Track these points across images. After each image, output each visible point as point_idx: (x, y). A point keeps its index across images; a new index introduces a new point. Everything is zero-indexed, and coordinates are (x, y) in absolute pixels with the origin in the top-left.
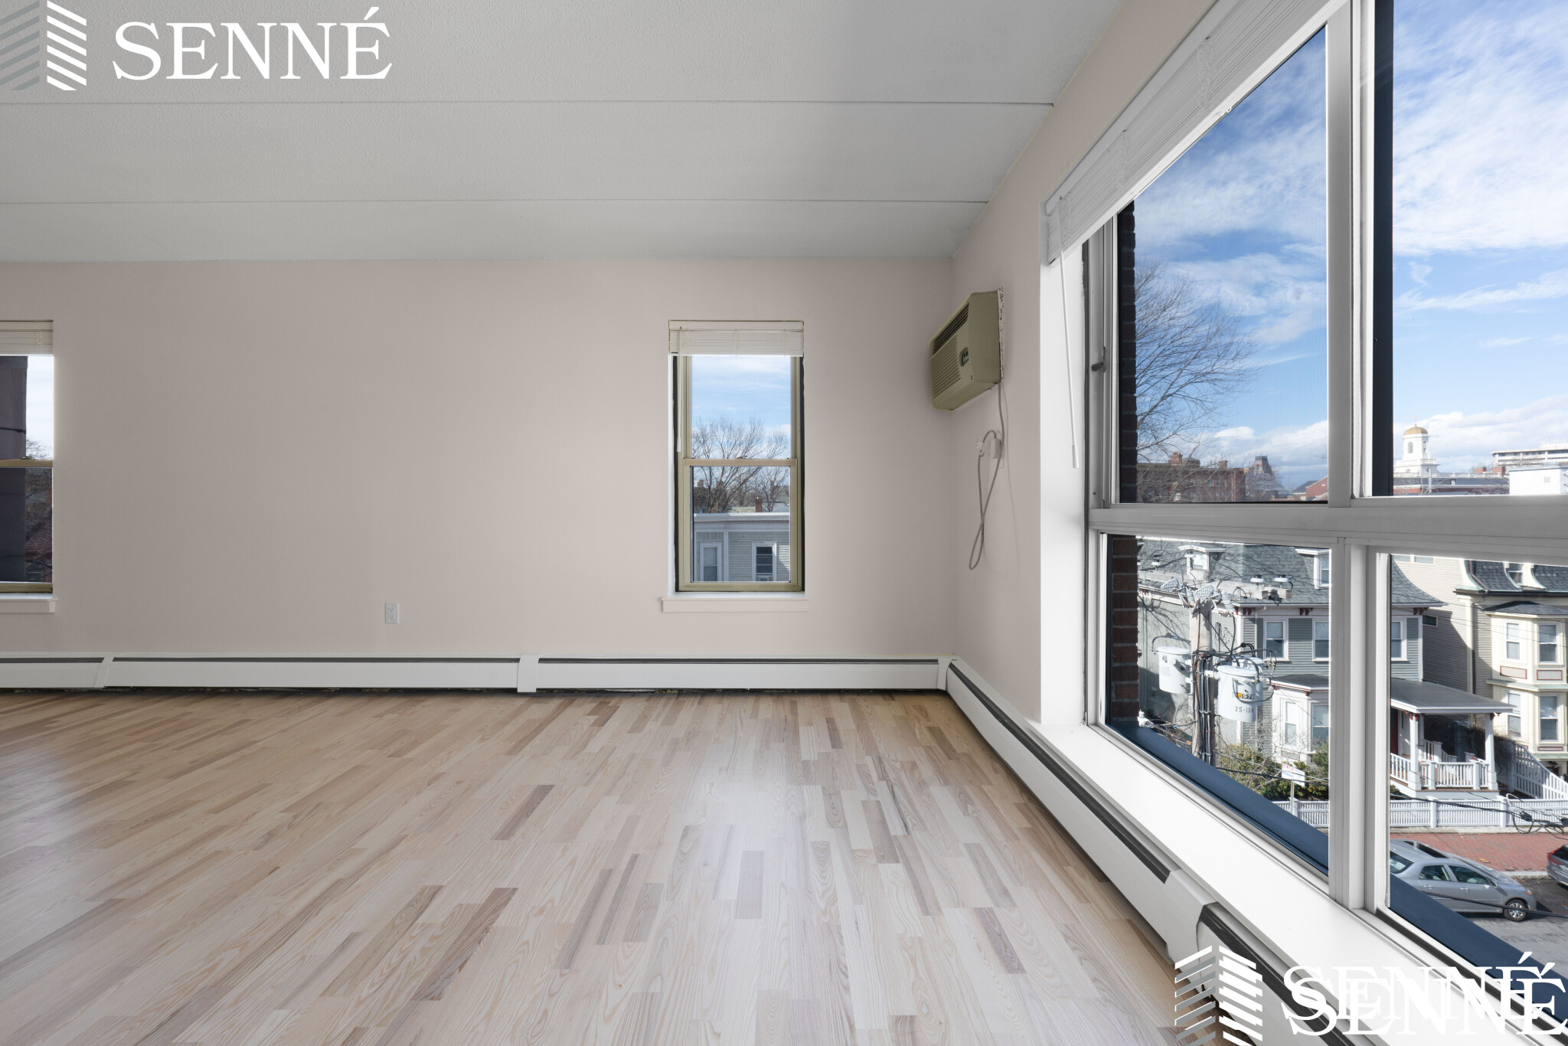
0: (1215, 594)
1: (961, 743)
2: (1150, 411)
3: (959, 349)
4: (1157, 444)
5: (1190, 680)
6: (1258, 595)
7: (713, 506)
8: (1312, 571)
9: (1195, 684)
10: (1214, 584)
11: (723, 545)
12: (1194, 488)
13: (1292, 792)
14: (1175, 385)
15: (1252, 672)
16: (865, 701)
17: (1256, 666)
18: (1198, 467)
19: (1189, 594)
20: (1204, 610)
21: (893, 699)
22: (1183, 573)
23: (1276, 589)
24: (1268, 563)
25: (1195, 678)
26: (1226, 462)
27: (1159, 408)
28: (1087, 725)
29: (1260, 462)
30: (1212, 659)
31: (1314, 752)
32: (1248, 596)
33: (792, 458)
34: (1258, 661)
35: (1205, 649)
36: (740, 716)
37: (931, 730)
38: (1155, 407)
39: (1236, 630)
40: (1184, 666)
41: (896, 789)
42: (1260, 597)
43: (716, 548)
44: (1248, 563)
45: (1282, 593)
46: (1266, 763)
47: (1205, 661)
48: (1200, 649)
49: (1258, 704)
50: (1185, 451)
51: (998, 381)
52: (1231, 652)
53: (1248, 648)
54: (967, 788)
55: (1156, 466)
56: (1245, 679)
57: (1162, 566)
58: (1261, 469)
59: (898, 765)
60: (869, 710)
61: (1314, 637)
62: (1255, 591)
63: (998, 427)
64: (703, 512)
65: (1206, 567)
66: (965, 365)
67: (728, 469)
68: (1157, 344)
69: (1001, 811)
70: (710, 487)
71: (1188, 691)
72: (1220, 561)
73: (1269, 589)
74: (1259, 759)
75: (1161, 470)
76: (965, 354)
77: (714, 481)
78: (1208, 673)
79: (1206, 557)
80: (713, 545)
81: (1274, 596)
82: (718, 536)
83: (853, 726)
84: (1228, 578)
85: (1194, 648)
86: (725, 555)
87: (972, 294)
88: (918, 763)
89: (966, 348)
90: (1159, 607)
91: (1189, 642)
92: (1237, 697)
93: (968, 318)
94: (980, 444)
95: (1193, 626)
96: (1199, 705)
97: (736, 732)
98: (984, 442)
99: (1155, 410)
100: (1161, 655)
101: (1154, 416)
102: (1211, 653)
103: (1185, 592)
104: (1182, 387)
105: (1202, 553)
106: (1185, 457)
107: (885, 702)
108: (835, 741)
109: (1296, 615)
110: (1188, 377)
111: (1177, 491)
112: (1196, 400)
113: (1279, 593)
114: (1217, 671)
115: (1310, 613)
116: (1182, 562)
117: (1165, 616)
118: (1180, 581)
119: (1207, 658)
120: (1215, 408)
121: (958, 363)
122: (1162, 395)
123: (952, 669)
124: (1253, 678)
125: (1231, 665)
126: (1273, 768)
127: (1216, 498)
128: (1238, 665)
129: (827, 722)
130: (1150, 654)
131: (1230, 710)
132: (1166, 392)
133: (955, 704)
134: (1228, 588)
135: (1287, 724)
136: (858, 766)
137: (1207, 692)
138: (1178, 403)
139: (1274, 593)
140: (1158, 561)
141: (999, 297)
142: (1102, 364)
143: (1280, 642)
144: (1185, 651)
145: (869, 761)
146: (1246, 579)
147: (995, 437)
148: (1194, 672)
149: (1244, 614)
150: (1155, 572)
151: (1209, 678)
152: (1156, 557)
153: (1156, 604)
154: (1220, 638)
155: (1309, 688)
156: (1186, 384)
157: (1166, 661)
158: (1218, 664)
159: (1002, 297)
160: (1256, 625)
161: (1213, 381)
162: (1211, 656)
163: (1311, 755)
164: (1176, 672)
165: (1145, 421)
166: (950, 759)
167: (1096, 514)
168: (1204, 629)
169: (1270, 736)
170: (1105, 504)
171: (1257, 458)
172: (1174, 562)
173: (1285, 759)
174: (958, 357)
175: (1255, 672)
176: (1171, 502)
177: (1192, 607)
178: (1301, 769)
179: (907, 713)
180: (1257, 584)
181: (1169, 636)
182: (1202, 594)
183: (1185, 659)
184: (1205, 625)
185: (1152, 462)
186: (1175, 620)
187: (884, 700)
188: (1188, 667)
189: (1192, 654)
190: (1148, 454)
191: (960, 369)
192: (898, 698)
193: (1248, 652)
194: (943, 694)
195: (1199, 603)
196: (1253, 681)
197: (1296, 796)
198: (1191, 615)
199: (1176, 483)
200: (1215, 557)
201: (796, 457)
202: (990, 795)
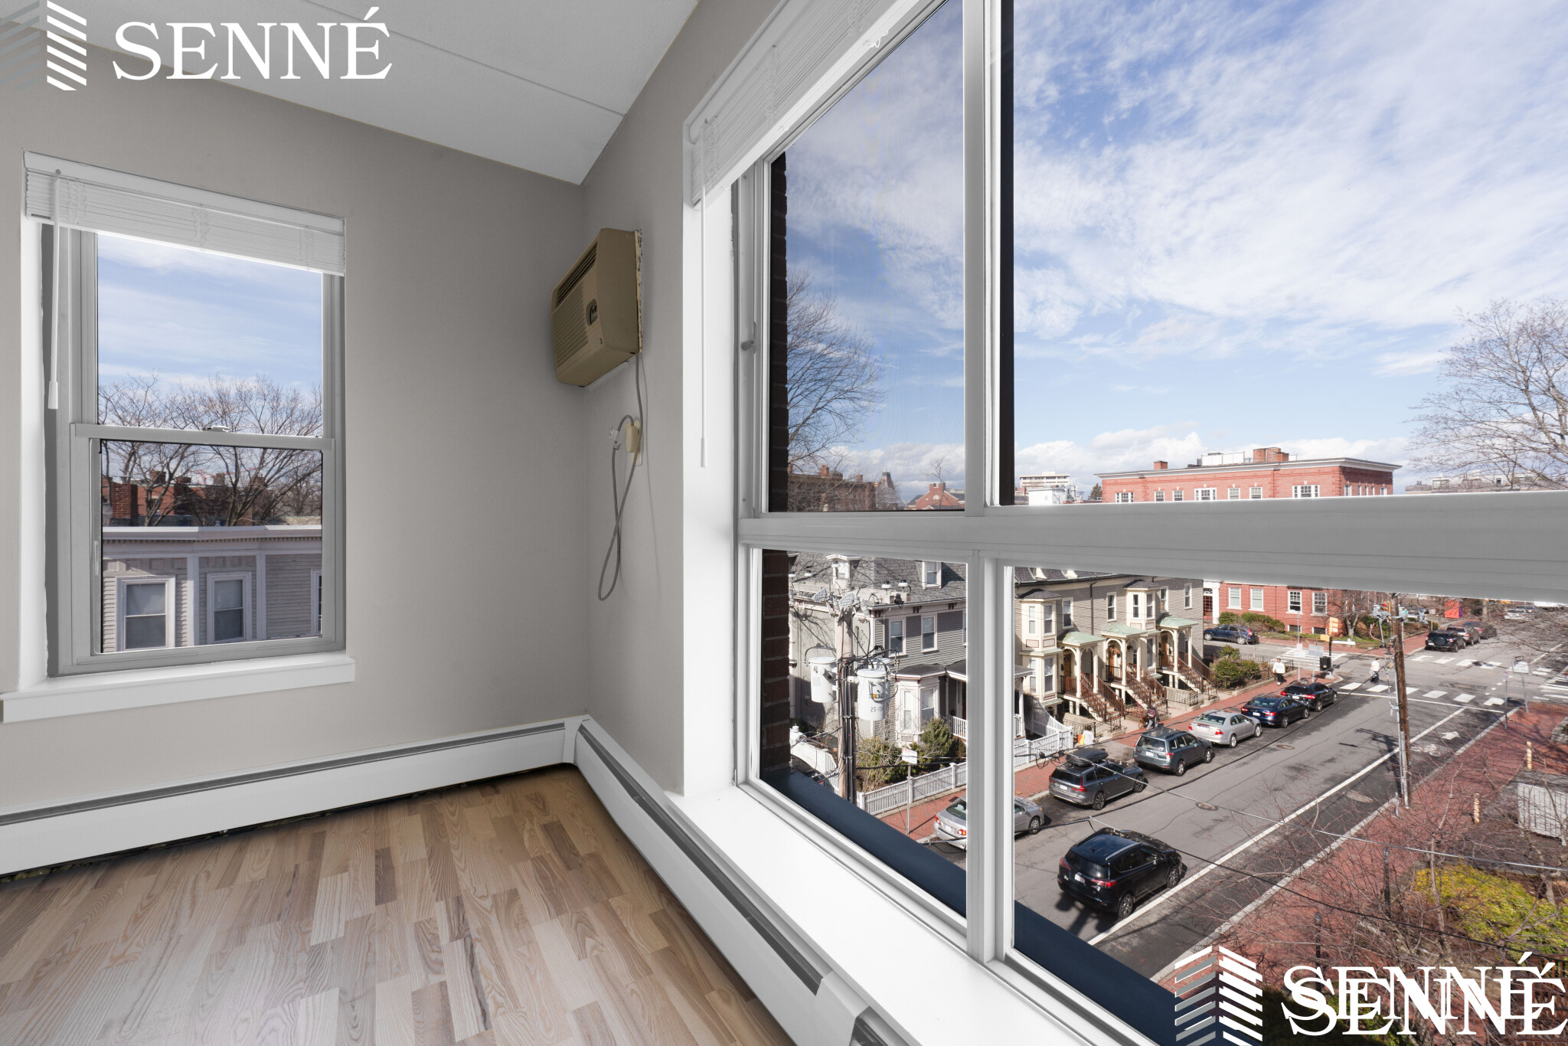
0: (856, 602)
1: (585, 840)
2: (803, 423)
3: (586, 302)
4: (809, 455)
5: (835, 688)
6: (887, 601)
7: (240, 515)
8: (921, 573)
9: (840, 690)
10: (855, 592)
11: (254, 577)
12: (839, 499)
13: (909, 772)
14: (823, 399)
15: (882, 672)
16: (451, 804)
17: (885, 665)
18: (841, 480)
19: (835, 604)
20: (846, 618)
21: (497, 792)
22: (830, 581)
23: (900, 593)
24: (892, 568)
25: (840, 685)
26: (862, 476)
27: (810, 421)
28: (737, 786)
29: (885, 478)
30: (853, 665)
31: (923, 732)
32: (880, 601)
33: (326, 436)
34: (886, 661)
35: (847, 656)
36: (194, 888)
37: (547, 829)
38: (808, 418)
39: (870, 632)
40: (831, 675)
41: (478, 949)
42: (888, 602)
43: (241, 581)
44: (878, 569)
45: (904, 597)
46: (891, 750)
47: (847, 667)
48: (844, 656)
49: (885, 700)
50: (831, 464)
51: (635, 352)
52: (867, 655)
53: (880, 651)
54: (589, 911)
55: (809, 477)
56: (877, 680)
57: (814, 576)
58: (886, 484)
59: (488, 903)
60: (454, 819)
61: (922, 633)
62: (885, 597)
63: (635, 413)
64: (222, 524)
65: (847, 576)
66: (594, 323)
67: (270, 457)
68: (809, 357)
69: (632, 934)
70: (235, 485)
71: (835, 699)
72: (858, 568)
73: (894, 594)
74: (886, 747)
75: (812, 482)
76: (593, 309)
77: (244, 474)
78: (851, 679)
79: (847, 564)
80: (235, 576)
81: (898, 601)
82: (249, 563)
83: (423, 853)
84: (864, 586)
85: (839, 656)
86: (258, 589)
87: (602, 230)
88: (521, 889)
89: (594, 301)
90: (811, 616)
91: (834, 650)
92: (873, 698)
93: (596, 263)
94: (615, 432)
95: (837, 633)
96: (843, 711)
97: (173, 926)
98: (619, 430)
99: (807, 422)
100: (812, 666)
101: (807, 429)
102: (853, 659)
103: (832, 600)
104: (829, 402)
105: (844, 561)
106: (831, 469)
107: (483, 799)
108: (385, 890)
109: (910, 613)
110: (834, 393)
111: (825, 503)
112: (839, 415)
113: (902, 597)
114: (856, 675)
115: (920, 611)
116: (829, 571)
117: (816, 624)
118: (828, 591)
119: (849, 664)
120: (854, 424)
121: (585, 320)
122: (813, 407)
123: (582, 733)
124: (883, 678)
125: (867, 668)
126: (897, 753)
127: (855, 508)
128: (873, 667)
129: (376, 857)
130: (804, 665)
131: (867, 711)
132: (816, 405)
133: (585, 781)
134: (865, 595)
135: (905, 711)
136: (418, 926)
137: (849, 696)
138: (826, 418)
139: (898, 596)
140: (810, 572)
141: (637, 240)
142: (752, 342)
143: (900, 639)
144: (831, 659)
145: (440, 912)
146: (877, 585)
147: (633, 424)
148: (839, 679)
149: (876, 617)
150: (807, 582)
151: (851, 683)
152: (808, 568)
153: (809, 613)
154: (858, 642)
155: (919, 677)
156: (832, 399)
157: (817, 672)
158: (857, 669)
159: (640, 241)
160: (884, 626)
161: (851, 399)
162: (852, 662)
163: (920, 735)
164: (824, 681)
165: (799, 432)
166: (569, 868)
167: (746, 524)
168: (846, 636)
169: (894, 725)
170: (755, 514)
171: (884, 474)
172: (822, 573)
173: (904, 743)
174: (585, 312)
175: (885, 672)
176: (822, 511)
177: (837, 615)
178: (914, 750)
179: (515, 810)
180: (886, 589)
181: (818, 646)
182: (843, 605)
183: (832, 668)
184: (848, 632)
185: (806, 473)
186: (824, 627)
187: (483, 796)
188: (835, 674)
189: (837, 662)
190: (801, 466)
191: (586, 329)
192: (503, 788)
193: (880, 654)
194: (569, 769)
195: (843, 612)
196: (883, 680)
197: (912, 774)
198: (836, 624)
199: (824, 495)
200: (854, 564)
201: (333, 436)
202: (619, 912)
